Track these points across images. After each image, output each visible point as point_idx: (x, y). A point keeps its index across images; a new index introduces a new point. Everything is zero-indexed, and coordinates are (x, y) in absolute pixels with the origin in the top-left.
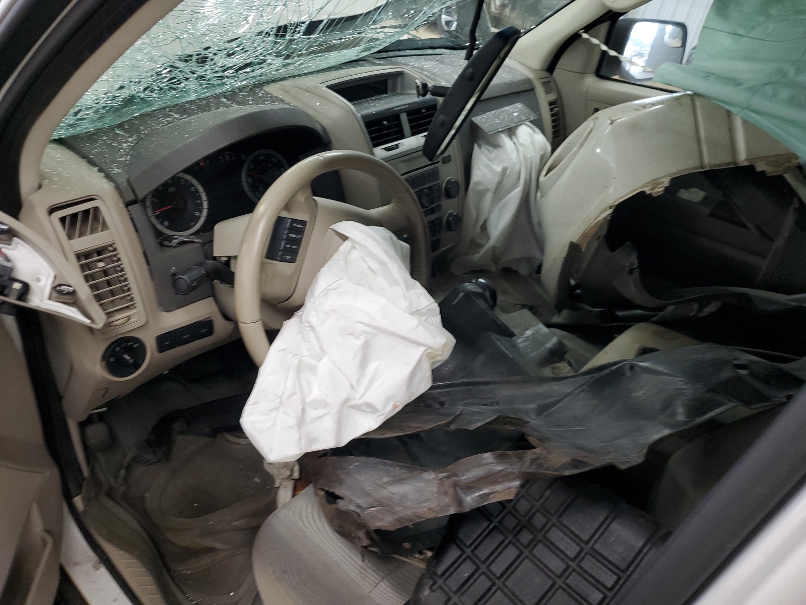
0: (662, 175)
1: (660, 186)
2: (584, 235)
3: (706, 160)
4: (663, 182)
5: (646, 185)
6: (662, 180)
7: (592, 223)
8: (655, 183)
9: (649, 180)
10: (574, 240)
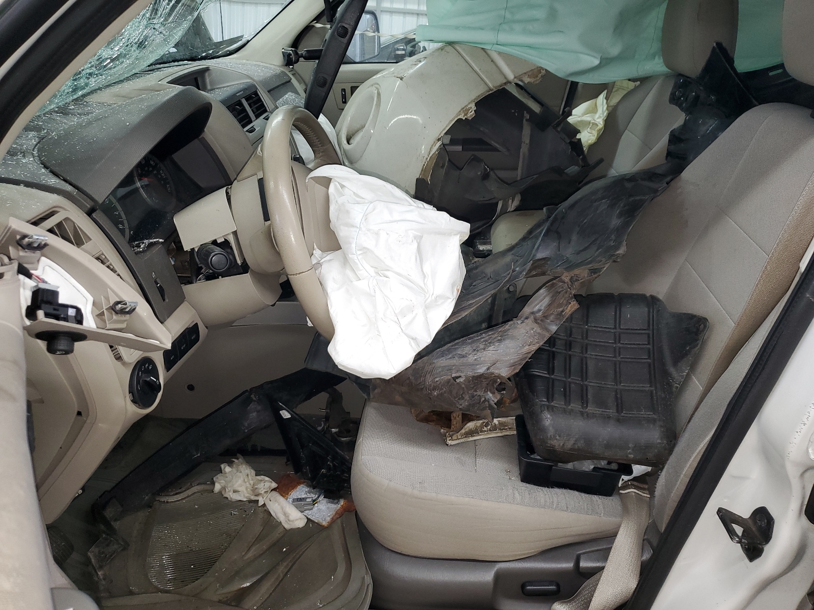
0: (467, 103)
1: (470, 111)
2: (424, 171)
3: (491, 86)
4: (471, 107)
5: (459, 114)
6: (469, 106)
7: (427, 159)
8: (465, 110)
9: (459, 110)
10: (418, 177)
